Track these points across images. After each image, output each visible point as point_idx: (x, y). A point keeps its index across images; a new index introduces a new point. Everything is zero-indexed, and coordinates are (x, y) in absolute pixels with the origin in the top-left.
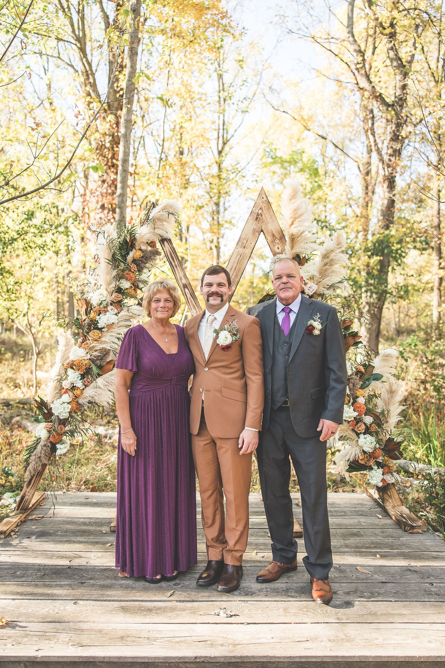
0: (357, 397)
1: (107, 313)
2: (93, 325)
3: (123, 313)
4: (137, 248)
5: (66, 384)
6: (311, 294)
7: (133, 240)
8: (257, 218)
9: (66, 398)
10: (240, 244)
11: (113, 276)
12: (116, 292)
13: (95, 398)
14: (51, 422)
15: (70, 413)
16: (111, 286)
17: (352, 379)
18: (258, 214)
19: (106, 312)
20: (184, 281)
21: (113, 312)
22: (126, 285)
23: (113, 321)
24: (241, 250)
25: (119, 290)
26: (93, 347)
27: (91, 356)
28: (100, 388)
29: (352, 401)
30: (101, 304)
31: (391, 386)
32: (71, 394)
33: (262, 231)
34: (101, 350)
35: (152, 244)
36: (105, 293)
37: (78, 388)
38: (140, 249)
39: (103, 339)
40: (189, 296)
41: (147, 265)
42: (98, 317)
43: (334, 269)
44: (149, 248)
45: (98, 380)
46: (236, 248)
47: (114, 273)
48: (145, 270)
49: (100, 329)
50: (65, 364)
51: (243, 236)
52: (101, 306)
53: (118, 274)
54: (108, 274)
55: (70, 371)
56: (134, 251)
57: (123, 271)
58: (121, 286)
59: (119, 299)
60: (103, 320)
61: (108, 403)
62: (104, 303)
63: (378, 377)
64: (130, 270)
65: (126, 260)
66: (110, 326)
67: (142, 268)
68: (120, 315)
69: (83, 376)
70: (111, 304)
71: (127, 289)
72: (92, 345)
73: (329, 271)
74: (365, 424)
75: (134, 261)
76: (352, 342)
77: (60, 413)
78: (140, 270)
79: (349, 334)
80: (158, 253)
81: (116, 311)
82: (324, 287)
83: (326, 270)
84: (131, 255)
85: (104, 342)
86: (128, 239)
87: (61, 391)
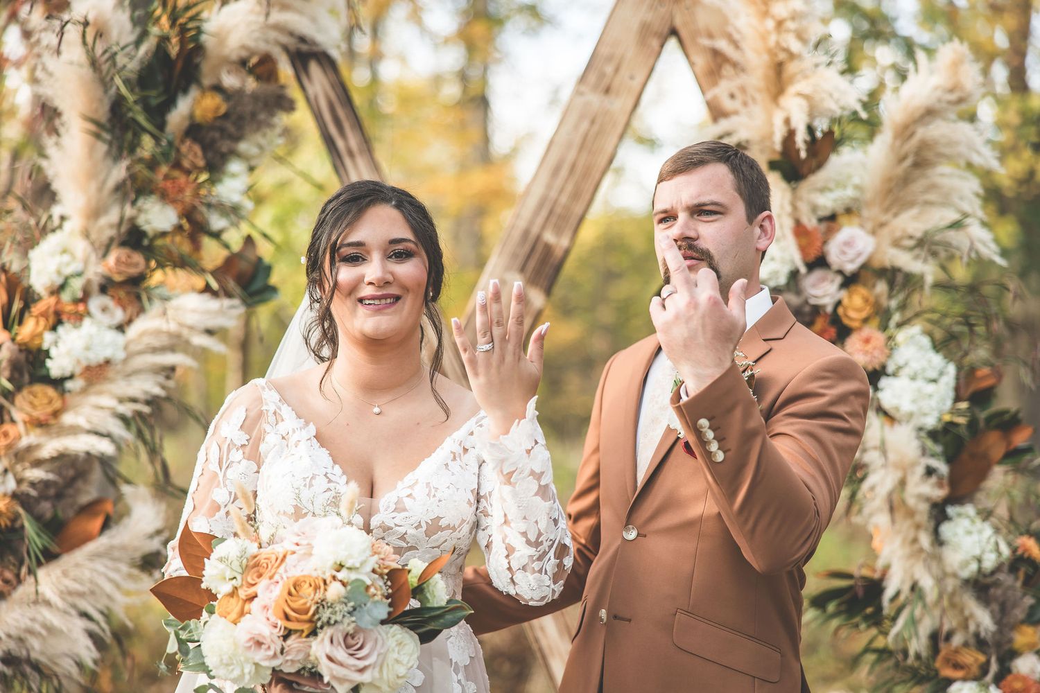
0: (1014, 654)
1: (87, 322)
2: (33, 369)
3: (142, 325)
4: (207, 81)
6: (850, 268)
7: (193, 51)
10: (592, 78)
11: (111, 183)
12: (123, 244)
13: (35, 643)
17: (997, 584)
19: (79, 318)
21: (106, 320)
22: (158, 217)
23: (107, 353)
24: (595, 100)
25: (134, 238)
26: (30, 449)
27: (19, 481)
28: (48, 603)
29: (994, 667)
30: (62, 287)
33: (674, 32)
34: (62, 460)
35: (263, 68)
36: (81, 247)
38: (218, 88)
39: (68, 419)
41: (243, 146)
42: (48, 338)
43: (939, 180)
44: (251, 84)
45: (41, 573)
46: (578, 93)
47: (119, 172)
48: (235, 166)
49: (58, 383)
51: (605, 51)
52: (66, 297)
53: (133, 177)
54: (92, 175)
56: (194, 92)
57: (152, 165)
58: (141, 221)
59: (133, 271)
60: (71, 348)
61: (80, 665)
62: (77, 285)
64: (177, 165)
65: (161, 126)
66: (97, 373)
67: (224, 157)
68: (134, 330)
70: (103, 289)
71: (163, 234)
72: (24, 442)
73: (918, 186)
75: (194, 130)
76: (998, 451)
78: (215, 167)
79: (989, 420)
80: (283, 103)
81: (119, 315)
82: (896, 244)
83: (906, 180)
84: (183, 109)
85: (74, 430)
86: (174, 49)
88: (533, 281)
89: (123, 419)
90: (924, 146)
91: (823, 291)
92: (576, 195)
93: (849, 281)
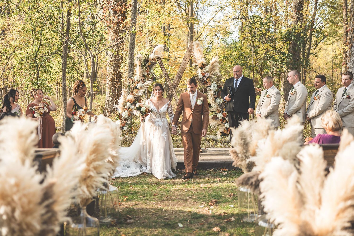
2: (135, 88)
5: (126, 107)
6: (207, 76)
7: (148, 59)
8: (190, 51)
9: (126, 111)
14: (122, 119)
15: (128, 116)
16: (141, 75)
18: (190, 49)
19: (139, 83)
20: (165, 72)
22: (145, 74)
23: (142, 86)
24: (185, 62)
25: (144, 76)
26: (135, 95)
27: (134, 97)
29: (222, 112)
30: (137, 80)
32: (128, 110)
33: (192, 55)
34: (137, 96)
35: (154, 60)
36: (139, 77)
37: (130, 108)
38: (150, 62)
39: (139, 92)
40: (167, 77)
41: (153, 67)
43: (215, 68)
44: (154, 62)
47: (142, 70)
49: (137, 89)
50: (126, 100)
54: (140, 70)
55: (128, 103)
56: (148, 62)
57: (145, 69)
59: (144, 79)
60: (138, 86)
62: (139, 80)
64: (147, 69)
65: (146, 66)
66: (141, 88)
68: (144, 84)
69: (132, 104)
70: (141, 80)
74: (226, 120)
75: (148, 66)
77: (125, 116)
78: (151, 69)
80: (156, 63)
81: (142, 83)
82: (211, 74)
83: (212, 69)
84: (147, 64)
85: (139, 93)
86: (146, 58)
87: (124, 109)
88: (179, 78)
89: (143, 92)
90: (213, 66)
91: (205, 79)
92: (183, 70)
93: (207, 78)
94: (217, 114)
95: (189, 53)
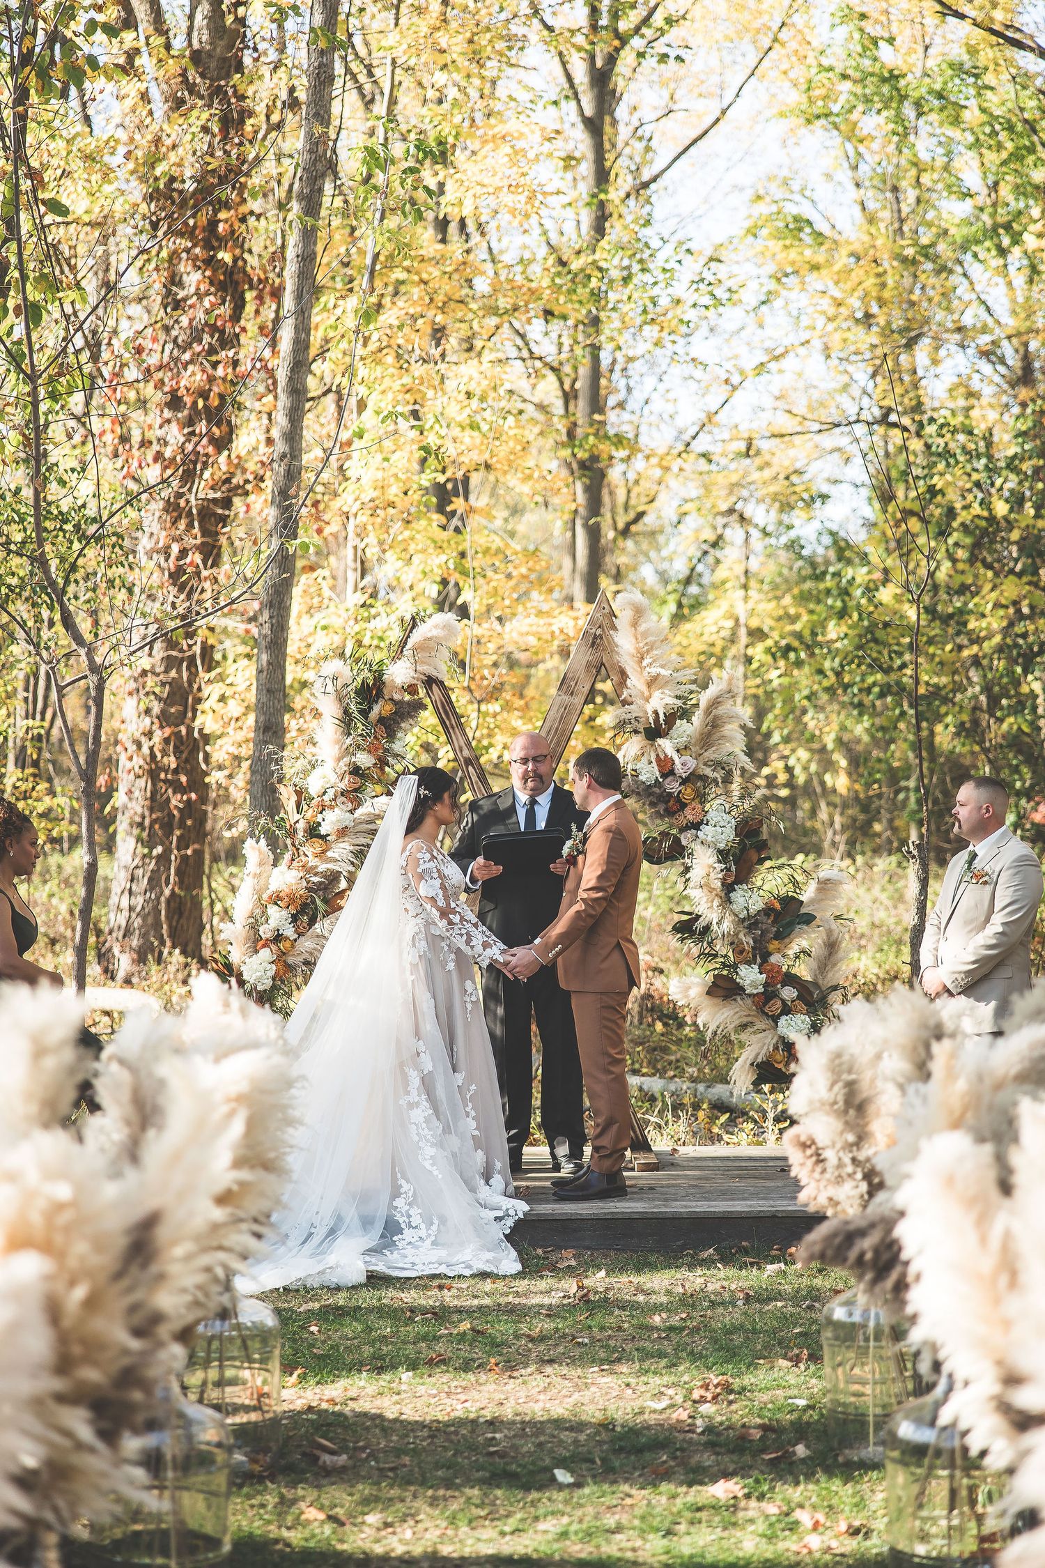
0: (770, 954)
1: (336, 809)
2: (313, 832)
3: (360, 812)
4: (387, 697)
5: (266, 931)
6: (685, 775)
7: (381, 683)
8: (593, 644)
10: (564, 688)
11: (345, 746)
12: (351, 773)
15: (274, 979)
16: (342, 764)
17: (758, 922)
18: (595, 637)
19: (332, 807)
20: (466, 753)
21: (345, 808)
22: (366, 760)
23: (346, 823)
24: (566, 698)
25: (356, 771)
26: (312, 867)
27: (308, 882)
29: (759, 960)
30: (324, 793)
31: (829, 932)
32: (274, 947)
33: (602, 665)
34: (323, 874)
35: (412, 689)
36: (332, 775)
37: (287, 938)
38: (392, 700)
39: (329, 854)
40: (474, 778)
41: (403, 726)
42: (320, 817)
43: (726, 732)
44: (407, 697)
45: (320, 924)
46: (558, 695)
47: (348, 741)
48: (399, 735)
49: (323, 837)
50: (265, 897)
51: (569, 677)
52: (326, 798)
53: (354, 743)
54: (337, 742)
55: (273, 910)
56: (381, 702)
57: (364, 737)
58: (358, 763)
59: (356, 786)
60: (330, 822)
62: (331, 793)
63: (809, 919)
64: (375, 737)
65: (366, 719)
66: (343, 832)
67: (395, 731)
68: (357, 813)
69: (295, 918)
70: (343, 795)
71: (369, 768)
72: (310, 864)
73: (714, 737)
74: (783, 1001)
75: (381, 720)
76: (755, 858)
77: (258, 980)
78: (391, 736)
79: (752, 844)
80: (421, 706)
81: (350, 806)
82: (705, 764)
83: (709, 734)
84: (376, 710)
85: (332, 859)
86: (370, 682)
87: (255, 943)
89: (355, 854)
90: (715, 718)
91: (673, 786)
92: (558, 744)
93: (685, 781)
94: (734, 967)
95: (588, 657)
